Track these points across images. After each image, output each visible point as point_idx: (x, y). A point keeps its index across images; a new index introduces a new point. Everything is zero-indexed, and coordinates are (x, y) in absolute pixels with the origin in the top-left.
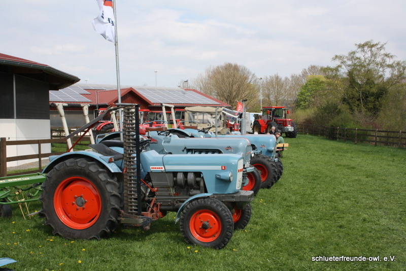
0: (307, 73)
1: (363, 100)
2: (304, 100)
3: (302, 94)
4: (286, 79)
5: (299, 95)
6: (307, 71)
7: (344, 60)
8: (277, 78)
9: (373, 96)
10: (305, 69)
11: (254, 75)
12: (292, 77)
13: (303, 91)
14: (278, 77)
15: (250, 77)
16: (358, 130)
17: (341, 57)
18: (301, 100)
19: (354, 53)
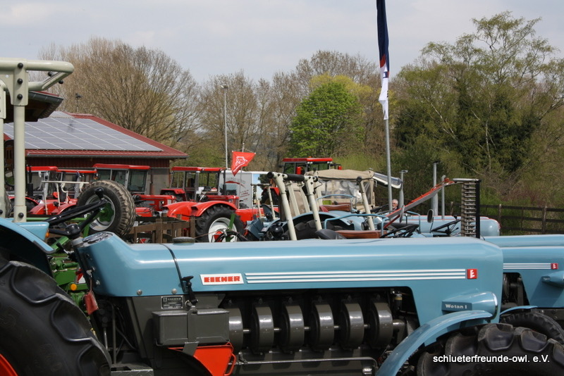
0: (309, 70)
1: (490, 141)
2: (309, 137)
3: (303, 121)
4: (263, 84)
5: (295, 125)
6: (311, 67)
7: (449, 54)
8: (240, 81)
9: (509, 133)
10: (305, 61)
11: (186, 74)
12: (277, 79)
13: (306, 114)
14: (242, 78)
15: (178, 80)
16: (503, 207)
17: (442, 47)
18: (301, 137)
19: (468, 39)
